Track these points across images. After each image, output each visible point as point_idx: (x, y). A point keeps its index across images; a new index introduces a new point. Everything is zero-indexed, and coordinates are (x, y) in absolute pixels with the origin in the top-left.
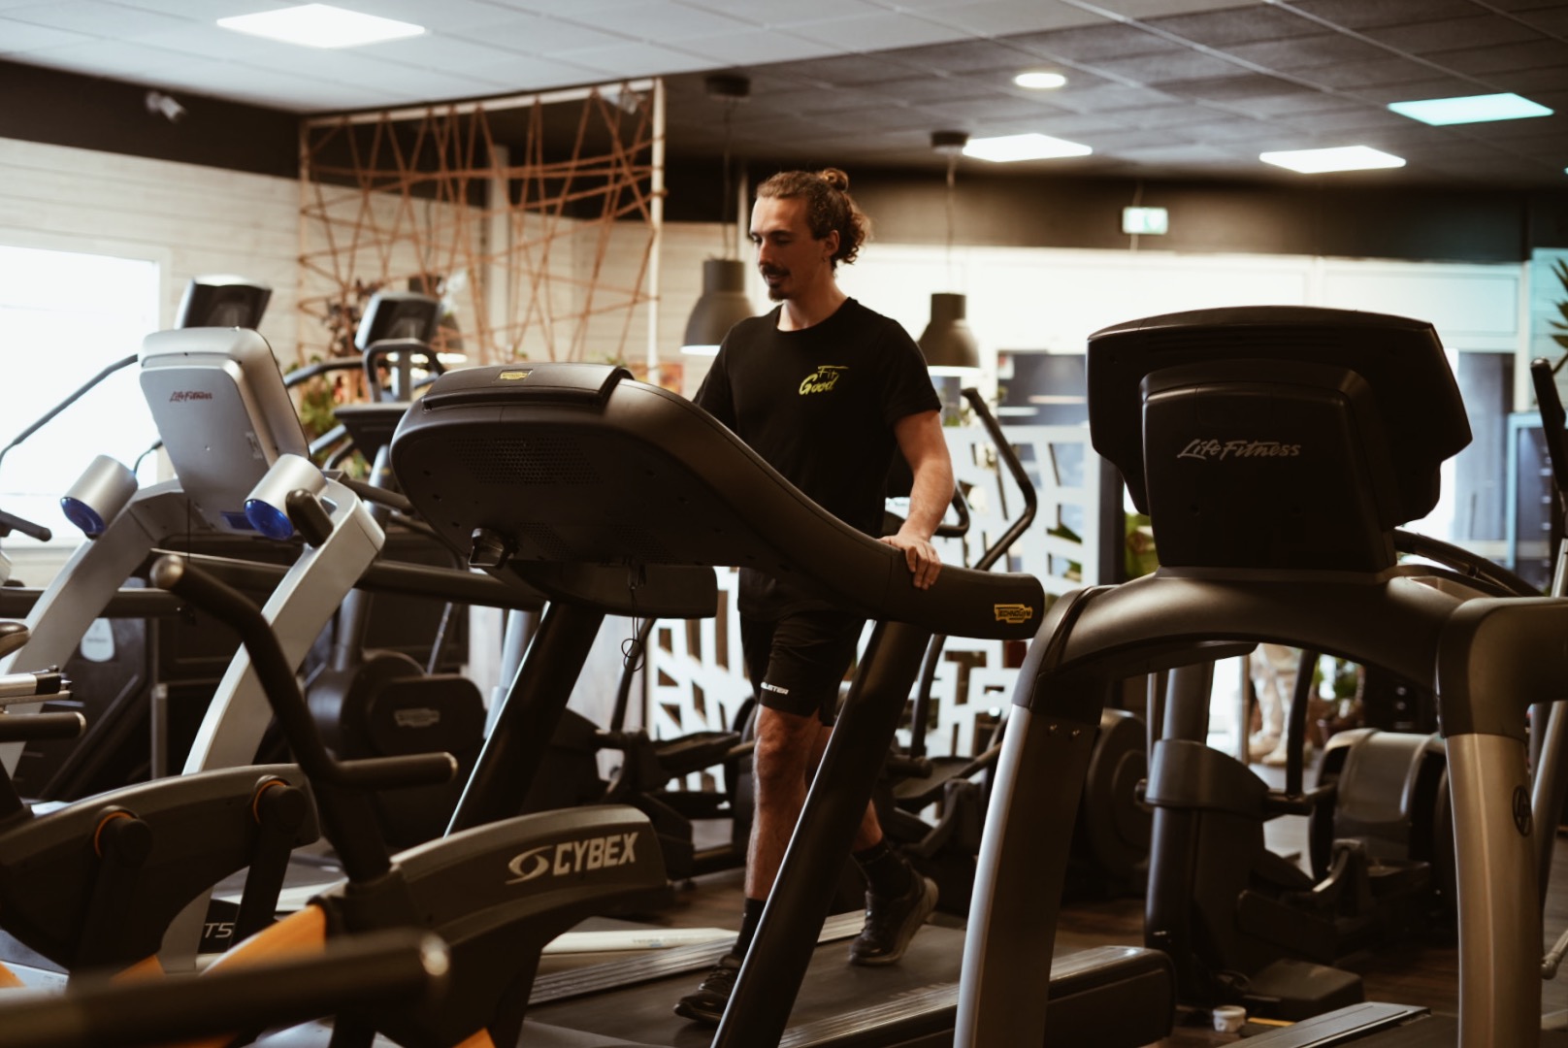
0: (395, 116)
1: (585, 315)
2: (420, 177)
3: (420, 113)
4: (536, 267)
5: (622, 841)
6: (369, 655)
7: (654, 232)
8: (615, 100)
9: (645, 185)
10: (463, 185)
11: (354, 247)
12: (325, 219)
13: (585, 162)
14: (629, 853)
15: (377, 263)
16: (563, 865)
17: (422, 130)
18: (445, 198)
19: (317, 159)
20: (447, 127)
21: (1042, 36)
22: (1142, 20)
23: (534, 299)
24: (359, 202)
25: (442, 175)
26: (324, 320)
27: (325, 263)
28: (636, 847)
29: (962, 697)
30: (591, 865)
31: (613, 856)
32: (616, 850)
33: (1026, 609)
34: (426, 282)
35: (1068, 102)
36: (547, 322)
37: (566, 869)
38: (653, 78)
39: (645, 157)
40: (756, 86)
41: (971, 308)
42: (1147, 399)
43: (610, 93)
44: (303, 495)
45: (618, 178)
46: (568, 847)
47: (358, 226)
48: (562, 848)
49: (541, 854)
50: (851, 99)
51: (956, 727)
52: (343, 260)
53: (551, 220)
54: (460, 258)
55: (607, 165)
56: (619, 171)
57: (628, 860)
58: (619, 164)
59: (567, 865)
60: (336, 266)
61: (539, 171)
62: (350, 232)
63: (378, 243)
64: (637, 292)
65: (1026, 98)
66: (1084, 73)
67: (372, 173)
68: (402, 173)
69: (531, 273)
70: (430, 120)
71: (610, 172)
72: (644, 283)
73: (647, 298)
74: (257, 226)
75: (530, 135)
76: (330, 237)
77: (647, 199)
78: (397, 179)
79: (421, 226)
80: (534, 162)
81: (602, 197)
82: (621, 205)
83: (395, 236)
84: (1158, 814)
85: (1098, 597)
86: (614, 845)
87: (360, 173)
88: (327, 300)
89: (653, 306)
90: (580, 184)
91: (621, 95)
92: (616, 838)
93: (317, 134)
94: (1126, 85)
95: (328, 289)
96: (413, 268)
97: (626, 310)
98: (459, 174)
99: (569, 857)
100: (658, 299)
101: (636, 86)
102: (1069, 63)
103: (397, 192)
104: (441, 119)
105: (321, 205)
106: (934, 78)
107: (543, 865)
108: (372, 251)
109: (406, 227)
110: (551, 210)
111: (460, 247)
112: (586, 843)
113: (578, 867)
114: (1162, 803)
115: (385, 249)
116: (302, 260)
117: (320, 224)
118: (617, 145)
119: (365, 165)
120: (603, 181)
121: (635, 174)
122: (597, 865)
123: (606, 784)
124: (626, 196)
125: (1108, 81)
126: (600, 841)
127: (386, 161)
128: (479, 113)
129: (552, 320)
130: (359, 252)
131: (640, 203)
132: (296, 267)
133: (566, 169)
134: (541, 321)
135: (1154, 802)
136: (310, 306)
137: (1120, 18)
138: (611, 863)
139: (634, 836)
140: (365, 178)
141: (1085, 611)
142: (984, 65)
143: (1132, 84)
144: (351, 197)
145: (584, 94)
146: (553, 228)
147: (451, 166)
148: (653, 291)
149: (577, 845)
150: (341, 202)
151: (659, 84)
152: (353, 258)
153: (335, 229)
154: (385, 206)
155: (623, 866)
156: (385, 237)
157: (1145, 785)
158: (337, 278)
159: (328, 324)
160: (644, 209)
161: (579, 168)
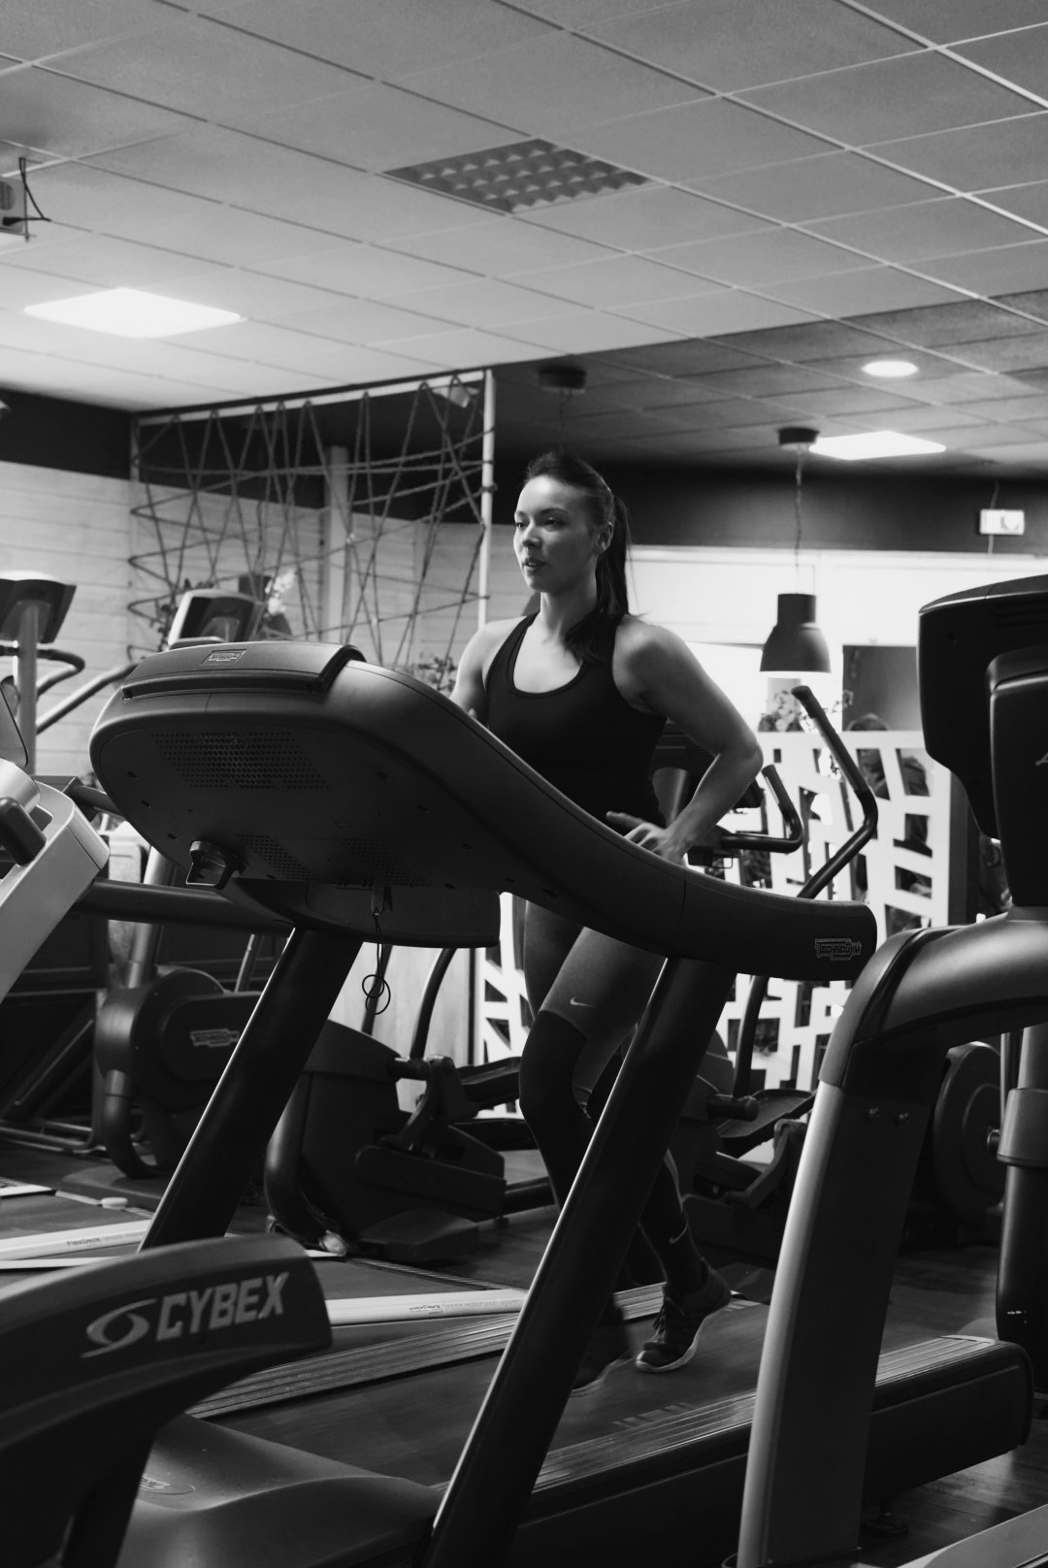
0: (224, 413)
1: (412, 616)
2: (250, 475)
3: (250, 410)
4: (363, 567)
5: (265, 1284)
6: (164, 971)
7: (484, 528)
8: (444, 392)
9: (476, 480)
10: (291, 483)
11: (183, 547)
12: (154, 518)
13: (412, 458)
14: (275, 1302)
15: (207, 564)
16: (171, 1324)
17: (252, 426)
18: (274, 499)
19: (146, 458)
20: (275, 426)
21: (891, 316)
22: (997, 298)
23: (362, 599)
24: (187, 502)
25: (271, 473)
26: (153, 621)
27: (155, 564)
28: (284, 1292)
29: (803, 1018)
30: (216, 1322)
31: (249, 1308)
32: (254, 1299)
33: (854, 944)
34: (256, 583)
35: (921, 394)
36: (374, 621)
37: (177, 1330)
38: (484, 369)
39: (476, 451)
40: (591, 378)
41: (821, 610)
42: (996, 688)
43: (440, 385)
44: (7, 805)
45: (447, 473)
46: (180, 1299)
47: (188, 525)
48: (170, 1301)
49: (137, 1311)
50: (693, 392)
51: (797, 1050)
52: (172, 560)
53: (378, 519)
54: (286, 558)
55: (436, 460)
56: (447, 466)
57: (273, 1310)
58: (448, 459)
59: (179, 1324)
60: (166, 566)
61: (368, 468)
62: (179, 532)
63: (207, 542)
64: (466, 591)
65: (876, 389)
66: (937, 359)
67: (201, 472)
68: (232, 472)
69: (359, 573)
70: (259, 416)
71: (439, 467)
72: (472, 582)
73: (476, 595)
74: (86, 526)
75: (359, 431)
76: (160, 537)
77: (476, 495)
78: (227, 478)
79: (250, 525)
80: (362, 459)
81: (432, 491)
82: (450, 502)
83: (223, 535)
84: (1012, 1173)
85: (933, 943)
86: (251, 1292)
87: (189, 472)
88: (156, 600)
89: (482, 603)
90: (409, 480)
91: (451, 386)
92: (256, 1283)
93: (148, 432)
94: (983, 374)
95: (159, 589)
96: (243, 568)
97: (454, 610)
98: (286, 471)
99: (181, 1313)
100: (487, 598)
101: (465, 378)
102: (921, 348)
103: (226, 491)
104: (270, 415)
105: (151, 505)
106: (778, 366)
107: (140, 1327)
108: (201, 552)
109: (234, 527)
110: (379, 510)
111: (288, 546)
112: (208, 1292)
113: (195, 1328)
114: (1016, 1162)
115: (213, 548)
116: (132, 561)
117: (150, 524)
118: (446, 438)
119: (194, 464)
120: (432, 476)
121: (464, 469)
122: (226, 1321)
123: (409, 1115)
124: (456, 492)
125: (963, 369)
126: (231, 1288)
127: (216, 460)
128: (307, 408)
129: (379, 621)
130: (187, 552)
131: (470, 499)
132: (127, 567)
133: (395, 465)
134: (369, 622)
135: (1008, 1161)
136: (138, 607)
137: (975, 296)
138: (244, 1317)
139: (281, 1279)
140: (194, 477)
141: (915, 961)
142: (830, 353)
143: (989, 372)
144: (179, 497)
145: (413, 386)
146: (381, 527)
147: (280, 464)
148: (482, 592)
149: (194, 1294)
150: (172, 503)
151: (489, 373)
152: (181, 557)
153: (165, 530)
154: (214, 505)
155: (263, 1320)
156: (211, 536)
157: (998, 1135)
158: (166, 579)
159: (157, 625)
160: (473, 505)
161: (407, 464)
